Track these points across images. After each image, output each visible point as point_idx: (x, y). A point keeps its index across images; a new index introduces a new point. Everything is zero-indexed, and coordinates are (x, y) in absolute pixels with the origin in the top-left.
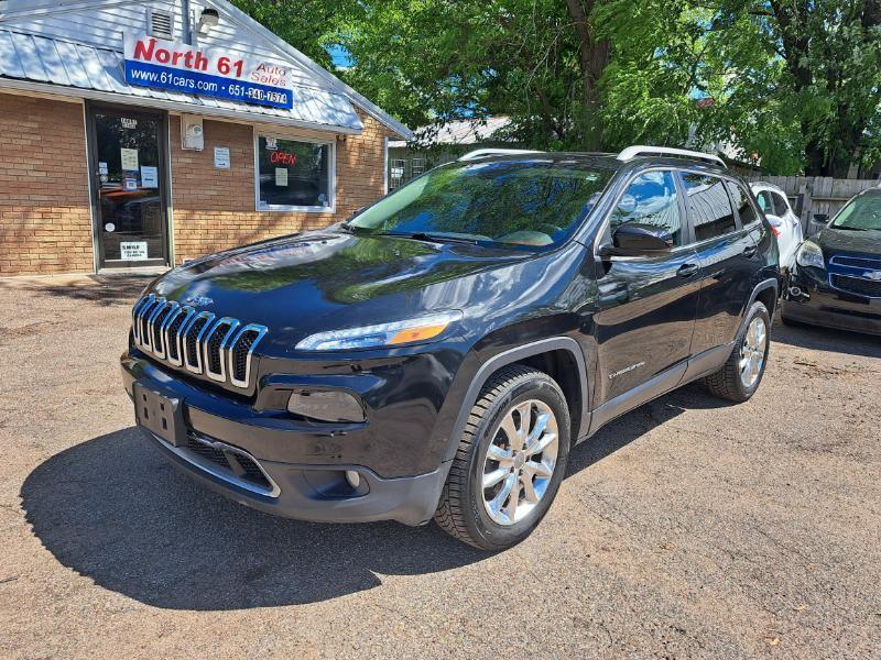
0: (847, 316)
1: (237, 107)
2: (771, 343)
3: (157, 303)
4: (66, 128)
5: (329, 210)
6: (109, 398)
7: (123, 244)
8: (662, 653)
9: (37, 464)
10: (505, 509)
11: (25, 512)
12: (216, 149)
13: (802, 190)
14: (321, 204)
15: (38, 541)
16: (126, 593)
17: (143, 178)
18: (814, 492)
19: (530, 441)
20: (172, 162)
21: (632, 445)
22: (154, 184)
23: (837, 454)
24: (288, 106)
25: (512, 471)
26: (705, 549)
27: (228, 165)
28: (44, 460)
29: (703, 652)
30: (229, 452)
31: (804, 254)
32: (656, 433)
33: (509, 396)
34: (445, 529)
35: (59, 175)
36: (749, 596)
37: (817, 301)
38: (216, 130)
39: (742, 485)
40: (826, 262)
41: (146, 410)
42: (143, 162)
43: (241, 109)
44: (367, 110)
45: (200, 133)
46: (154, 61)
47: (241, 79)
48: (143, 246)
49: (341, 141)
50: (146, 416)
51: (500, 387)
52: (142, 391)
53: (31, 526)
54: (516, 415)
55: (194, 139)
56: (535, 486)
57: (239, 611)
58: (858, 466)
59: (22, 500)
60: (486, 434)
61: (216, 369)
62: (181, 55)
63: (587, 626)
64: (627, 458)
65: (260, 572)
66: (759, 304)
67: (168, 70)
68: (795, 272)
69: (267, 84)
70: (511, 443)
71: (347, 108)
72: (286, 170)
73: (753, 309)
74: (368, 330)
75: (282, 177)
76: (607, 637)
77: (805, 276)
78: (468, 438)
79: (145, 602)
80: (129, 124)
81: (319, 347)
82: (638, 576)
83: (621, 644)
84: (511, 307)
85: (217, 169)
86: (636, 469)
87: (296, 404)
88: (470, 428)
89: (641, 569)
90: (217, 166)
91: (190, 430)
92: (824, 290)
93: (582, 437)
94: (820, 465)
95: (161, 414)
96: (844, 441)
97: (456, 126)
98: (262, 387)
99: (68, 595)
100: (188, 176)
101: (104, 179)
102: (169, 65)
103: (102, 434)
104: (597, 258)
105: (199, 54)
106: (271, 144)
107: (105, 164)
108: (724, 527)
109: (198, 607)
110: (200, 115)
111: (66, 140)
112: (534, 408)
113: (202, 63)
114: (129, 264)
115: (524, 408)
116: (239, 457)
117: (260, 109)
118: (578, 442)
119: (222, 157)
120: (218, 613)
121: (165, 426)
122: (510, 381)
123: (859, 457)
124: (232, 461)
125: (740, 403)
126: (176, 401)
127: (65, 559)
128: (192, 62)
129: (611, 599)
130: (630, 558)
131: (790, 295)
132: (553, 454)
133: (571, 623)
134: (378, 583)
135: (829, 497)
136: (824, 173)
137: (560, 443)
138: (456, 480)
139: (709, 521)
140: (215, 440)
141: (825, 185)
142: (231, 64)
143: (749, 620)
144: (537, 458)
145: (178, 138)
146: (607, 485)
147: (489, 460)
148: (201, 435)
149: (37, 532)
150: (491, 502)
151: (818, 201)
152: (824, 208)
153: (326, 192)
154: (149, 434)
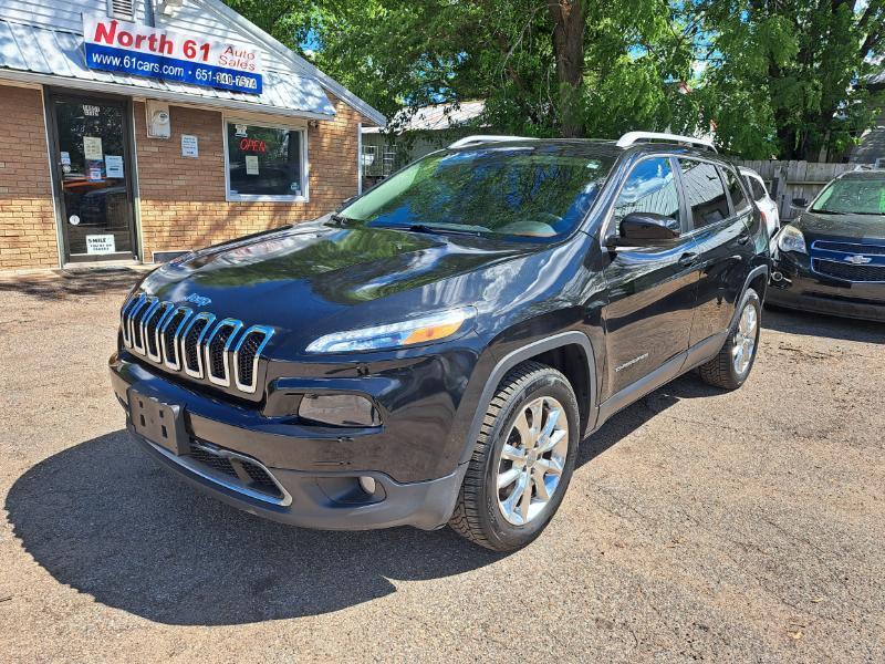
0: (829, 301)
1: (204, 92)
2: (761, 329)
3: (150, 304)
4: (23, 116)
5: (301, 199)
6: (89, 401)
7: (88, 237)
8: (689, 651)
9: (20, 474)
10: (517, 509)
11: (12, 526)
12: (184, 137)
13: (777, 174)
14: (294, 193)
15: (29, 557)
16: (130, 610)
17: (107, 168)
18: (815, 480)
19: (542, 439)
20: (138, 151)
21: (630, 436)
22: (120, 174)
23: (834, 441)
24: (257, 92)
25: (524, 470)
26: (717, 542)
27: (196, 154)
28: (26, 470)
29: (728, 649)
30: (236, 460)
31: (785, 240)
32: (653, 423)
33: (523, 394)
34: (459, 531)
35: (18, 166)
36: (767, 590)
37: (800, 286)
38: (184, 117)
39: (745, 474)
40: (808, 247)
41: (142, 417)
42: (107, 151)
43: (210, 94)
44: (339, 95)
45: (167, 120)
46: (115, 44)
47: (208, 63)
48: (110, 239)
49: (313, 127)
50: (143, 423)
51: (513, 385)
52: (137, 397)
53: (20, 541)
54: (529, 412)
55: (160, 126)
56: (546, 483)
57: (251, 625)
58: (854, 451)
59: (7, 513)
60: (501, 434)
61: (219, 373)
62: (144, 38)
63: (609, 627)
64: (628, 450)
65: (269, 582)
66: (751, 292)
67: (131, 54)
68: (776, 257)
69: (235, 68)
70: (523, 441)
71: (319, 93)
72: (256, 157)
73: (746, 297)
74: (382, 330)
75: (252, 165)
76: (632, 638)
77: (786, 261)
78: (484, 438)
79: (150, 618)
80: (90, 111)
81: (331, 349)
82: (654, 573)
83: (646, 643)
84: (517, 301)
85: (186, 158)
86: (638, 461)
87: (307, 409)
88: (485, 429)
89: (656, 564)
90: (185, 154)
91: (193, 438)
92: (804, 275)
93: (589, 432)
94: (818, 451)
95: (160, 422)
96: (839, 426)
97: (428, 111)
98: (270, 392)
99: (68, 614)
100: (155, 166)
101: (67, 169)
102: (132, 48)
103: (86, 440)
104: (604, 249)
105: (163, 37)
106: (241, 131)
107: (67, 154)
108: (733, 519)
109: (209, 623)
110: (165, 101)
111: (26, 128)
112: (546, 404)
113: (166, 46)
114: (96, 258)
115: (536, 406)
116: (246, 465)
117: (228, 95)
118: (586, 436)
119: (190, 145)
120: (231, 628)
121: (165, 434)
122: (523, 378)
123: (853, 442)
124: (238, 468)
125: (732, 390)
126: (176, 408)
127: (61, 576)
128: (157, 45)
129: (630, 598)
130: (644, 554)
131: (772, 280)
132: (563, 451)
133: (593, 623)
134: (393, 589)
135: (831, 484)
136: (797, 156)
137: (570, 440)
138: (472, 481)
139: (718, 512)
140: (222, 447)
141: (799, 168)
142: (197, 48)
143: (769, 614)
144: (547, 455)
145: (143, 126)
146: (612, 479)
147: (503, 460)
148: (203, 442)
149: (28, 547)
150: (505, 502)
151: (792, 185)
152: (799, 193)
153: (298, 181)
154: (142, 440)
